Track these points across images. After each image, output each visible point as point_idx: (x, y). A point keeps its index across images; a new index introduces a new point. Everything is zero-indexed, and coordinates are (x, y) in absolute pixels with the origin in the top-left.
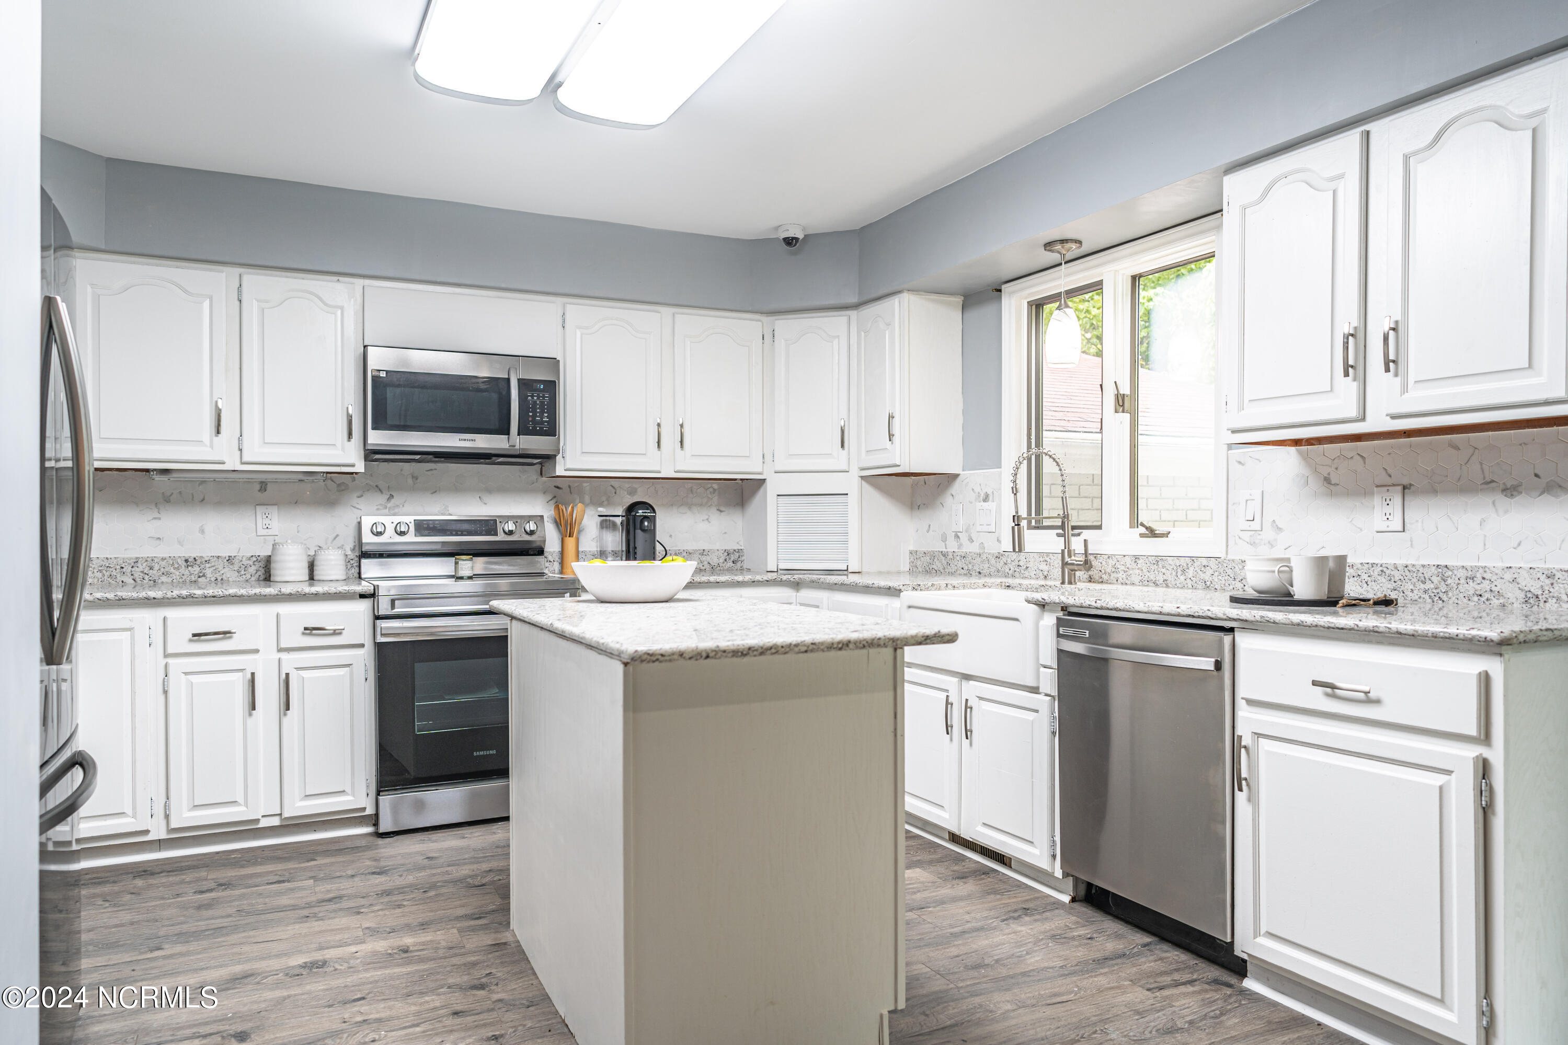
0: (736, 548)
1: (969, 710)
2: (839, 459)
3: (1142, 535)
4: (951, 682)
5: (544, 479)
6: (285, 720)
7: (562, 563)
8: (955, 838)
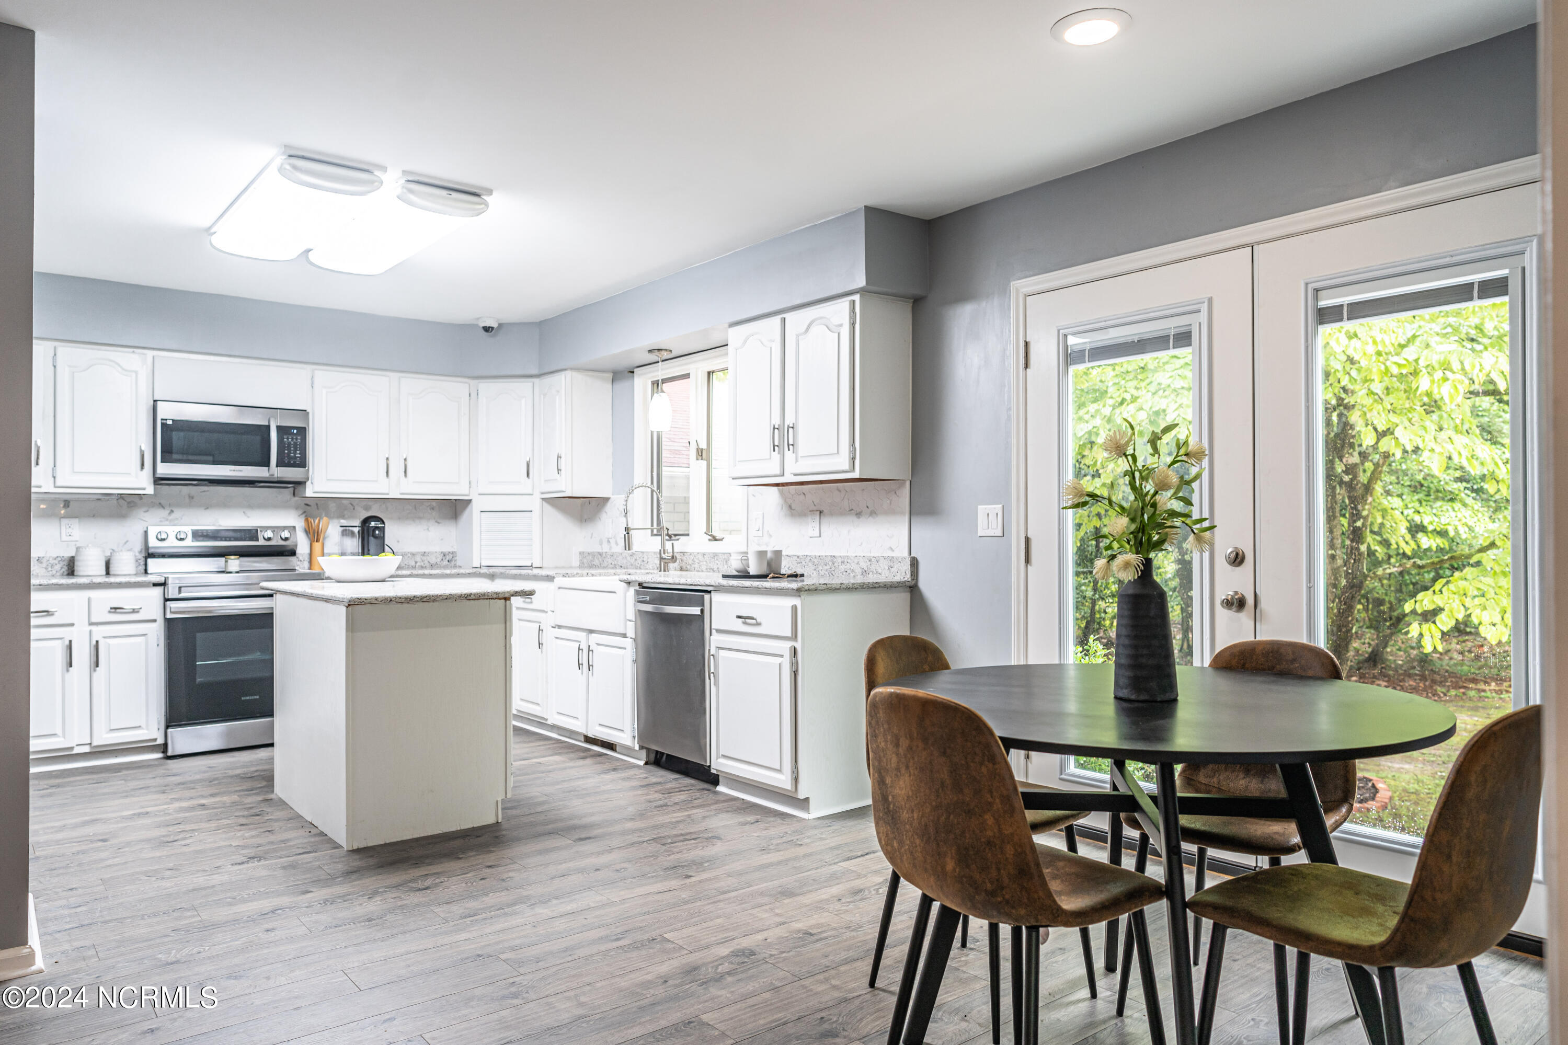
0: (451, 550)
1: (591, 652)
2: (525, 485)
3: (709, 540)
4: (582, 636)
5: (296, 498)
6: (95, 675)
7: (310, 562)
8: (588, 739)
